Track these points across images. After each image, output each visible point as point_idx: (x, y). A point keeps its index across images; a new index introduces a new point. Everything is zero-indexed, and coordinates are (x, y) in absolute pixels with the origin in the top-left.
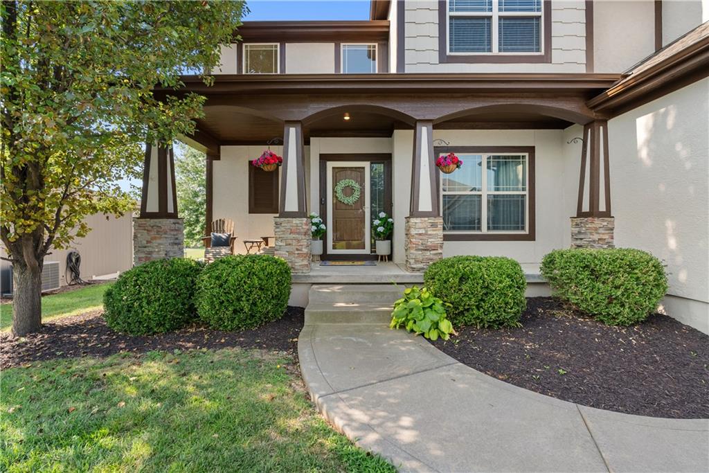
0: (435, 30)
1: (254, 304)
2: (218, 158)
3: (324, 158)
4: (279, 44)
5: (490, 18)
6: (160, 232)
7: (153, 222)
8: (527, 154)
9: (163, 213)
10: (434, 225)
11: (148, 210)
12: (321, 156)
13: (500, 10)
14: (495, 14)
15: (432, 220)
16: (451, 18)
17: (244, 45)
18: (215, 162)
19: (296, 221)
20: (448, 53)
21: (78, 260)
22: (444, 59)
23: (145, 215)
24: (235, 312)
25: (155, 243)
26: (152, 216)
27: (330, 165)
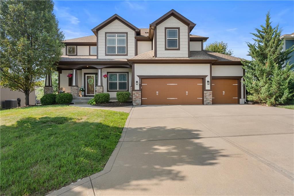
0: (104, 49)
1: (65, 100)
2: (61, 73)
3: (85, 74)
4: (76, 46)
5: (115, 47)
6: (49, 89)
7: (48, 87)
8: (127, 74)
9: (49, 86)
10: (100, 88)
11: (47, 85)
12: (84, 73)
13: (117, 45)
14: (116, 46)
15: (100, 87)
16: (108, 47)
17: (67, 46)
18: (60, 74)
19: (75, 87)
20: (107, 54)
21: (20, 101)
22: (106, 55)
23: (46, 86)
24: (62, 101)
25: (48, 91)
26: (47, 86)
27: (86, 75)
